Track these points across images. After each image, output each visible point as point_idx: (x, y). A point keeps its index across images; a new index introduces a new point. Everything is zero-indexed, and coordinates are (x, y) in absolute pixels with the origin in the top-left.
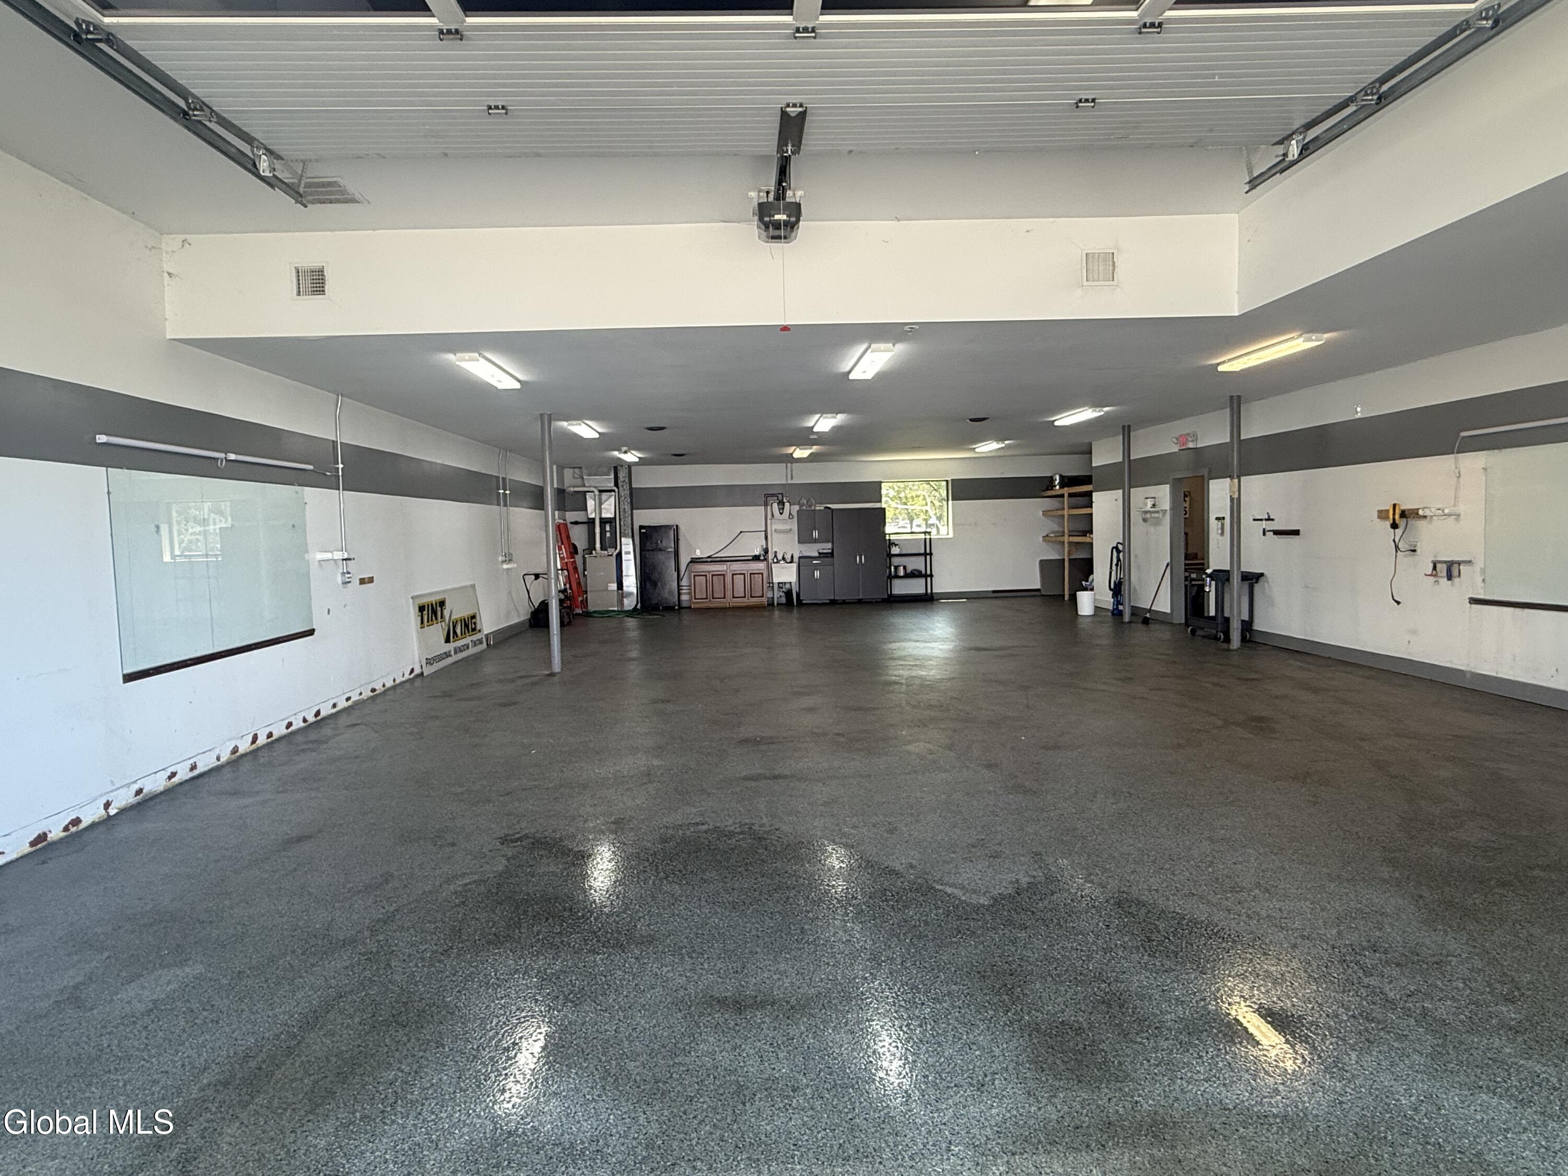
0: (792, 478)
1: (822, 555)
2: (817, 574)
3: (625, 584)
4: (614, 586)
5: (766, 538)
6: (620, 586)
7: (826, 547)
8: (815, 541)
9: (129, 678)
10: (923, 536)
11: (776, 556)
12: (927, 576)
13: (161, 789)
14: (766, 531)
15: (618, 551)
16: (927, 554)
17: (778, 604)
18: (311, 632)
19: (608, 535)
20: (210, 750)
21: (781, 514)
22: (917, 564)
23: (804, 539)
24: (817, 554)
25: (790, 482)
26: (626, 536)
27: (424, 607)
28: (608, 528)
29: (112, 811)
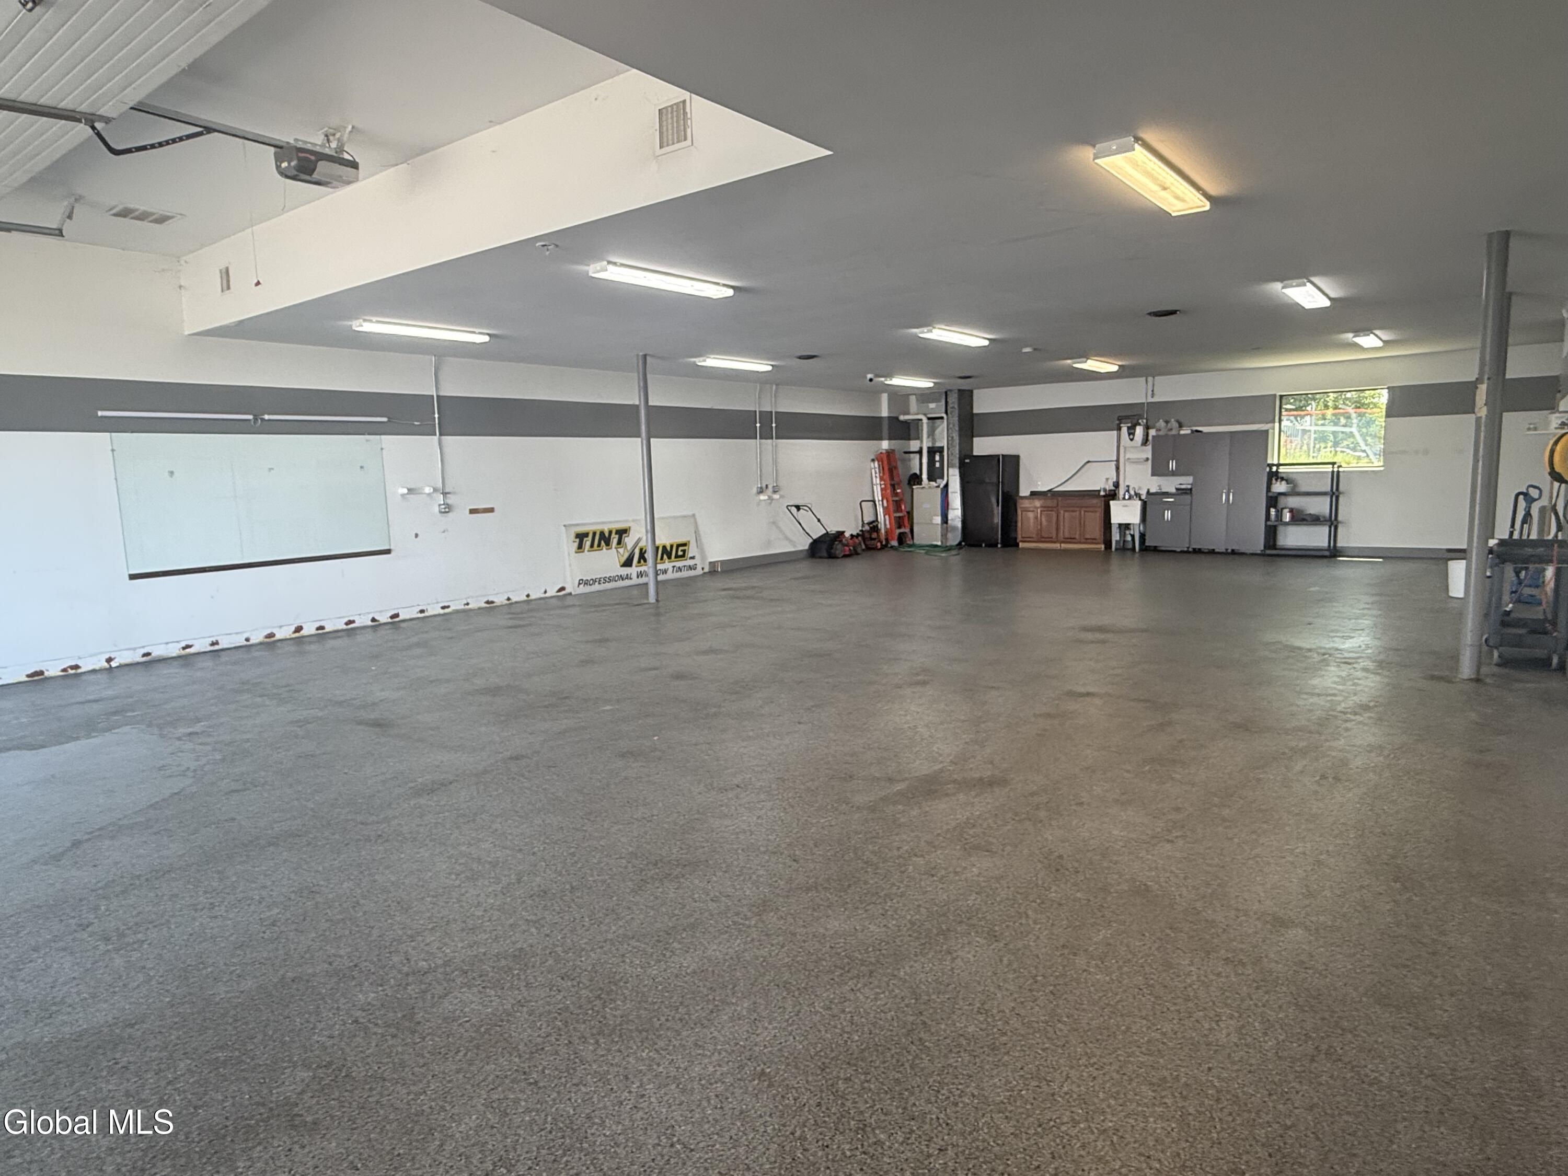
0: (1153, 396)
1: (1181, 492)
2: (1168, 515)
3: (949, 518)
4: (938, 520)
5: (1118, 468)
6: (945, 519)
7: (1186, 481)
8: (1173, 474)
9: (133, 577)
10: (1329, 468)
11: (1128, 491)
12: (1332, 522)
13: (174, 655)
14: (1118, 461)
15: (945, 482)
16: (1335, 494)
17: (1116, 549)
18: (388, 552)
19: (938, 465)
20: (237, 633)
21: (1132, 440)
22: (1321, 506)
23: (1158, 470)
24: (1174, 491)
25: (1150, 400)
26: (953, 467)
27: (586, 535)
28: (937, 458)
29: (114, 664)
